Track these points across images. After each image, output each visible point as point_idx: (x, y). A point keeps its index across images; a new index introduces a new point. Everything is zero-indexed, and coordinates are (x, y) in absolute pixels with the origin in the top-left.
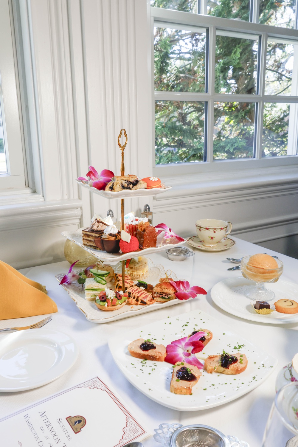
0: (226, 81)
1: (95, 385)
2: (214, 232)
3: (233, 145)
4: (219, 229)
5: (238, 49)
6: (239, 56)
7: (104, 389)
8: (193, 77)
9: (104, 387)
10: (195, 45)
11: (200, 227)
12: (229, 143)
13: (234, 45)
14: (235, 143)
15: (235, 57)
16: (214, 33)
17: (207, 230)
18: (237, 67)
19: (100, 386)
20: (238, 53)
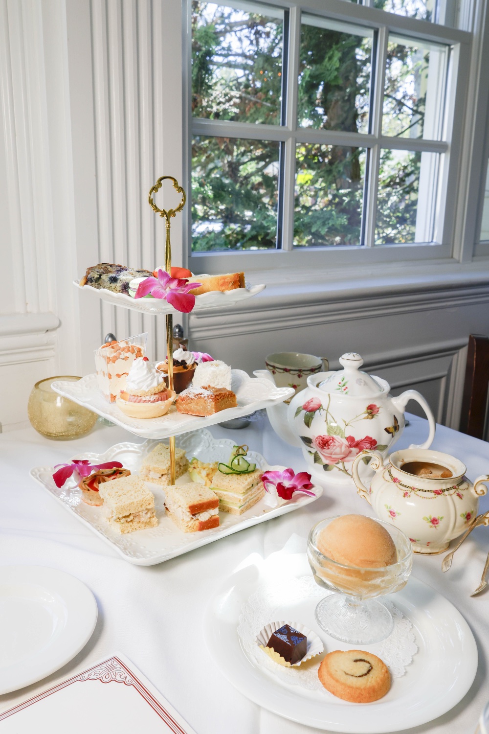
0: (313, 108)
1: (113, 676)
2: (299, 376)
3: (326, 223)
4: (308, 371)
5: (336, 52)
6: (337, 65)
7: (130, 683)
8: (254, 97)
9: (129, 678)
10: (254, 42)
11: (274, 367)
12: (318, 218)
13: (328, 44)
14: (329, 219)
15: (330, 66)
16: (299, 19)
17: (286, 373)
18: (333, 83)
19: (122, 677)
20: (336, 59)
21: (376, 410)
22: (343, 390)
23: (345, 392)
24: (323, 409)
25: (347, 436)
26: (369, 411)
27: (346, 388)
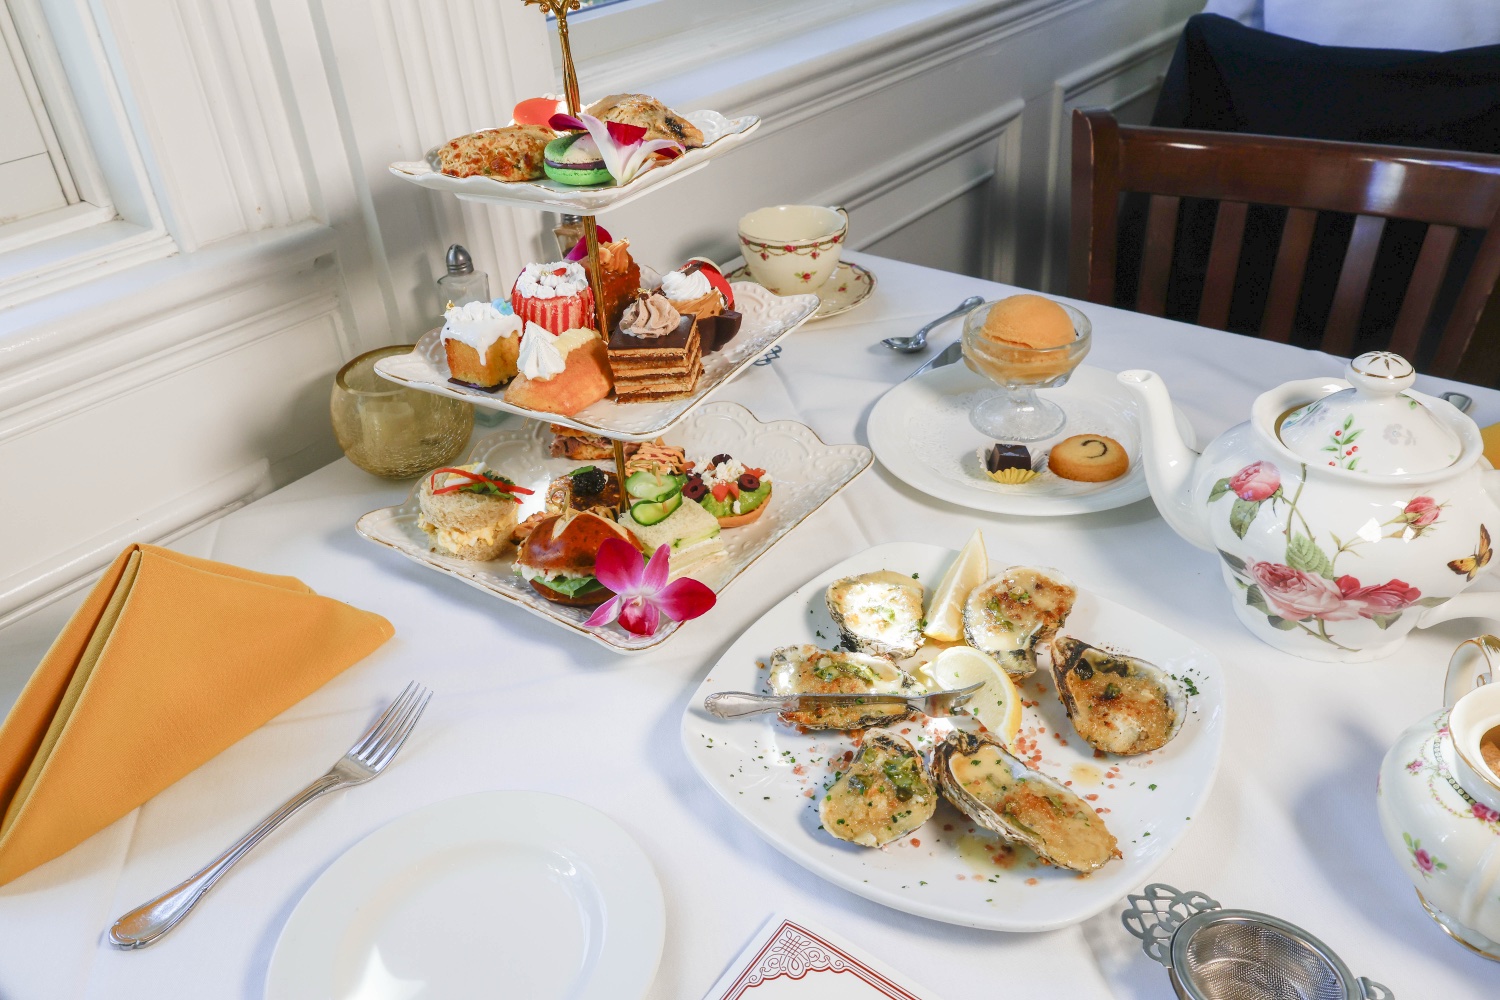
2: (814, 256)
7: (841, 969)
11: (763, 246)
17: (789, 253)
21: (1430, 514)
22: (1344, 454)
23: (1349, 459)
24: (1284, 500)
25: (1339, 573)
26: (1411, 515)
27: (1354, 448)
